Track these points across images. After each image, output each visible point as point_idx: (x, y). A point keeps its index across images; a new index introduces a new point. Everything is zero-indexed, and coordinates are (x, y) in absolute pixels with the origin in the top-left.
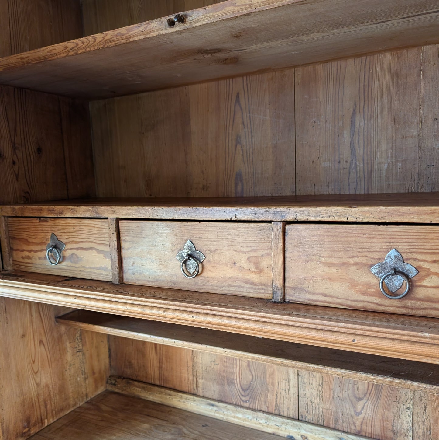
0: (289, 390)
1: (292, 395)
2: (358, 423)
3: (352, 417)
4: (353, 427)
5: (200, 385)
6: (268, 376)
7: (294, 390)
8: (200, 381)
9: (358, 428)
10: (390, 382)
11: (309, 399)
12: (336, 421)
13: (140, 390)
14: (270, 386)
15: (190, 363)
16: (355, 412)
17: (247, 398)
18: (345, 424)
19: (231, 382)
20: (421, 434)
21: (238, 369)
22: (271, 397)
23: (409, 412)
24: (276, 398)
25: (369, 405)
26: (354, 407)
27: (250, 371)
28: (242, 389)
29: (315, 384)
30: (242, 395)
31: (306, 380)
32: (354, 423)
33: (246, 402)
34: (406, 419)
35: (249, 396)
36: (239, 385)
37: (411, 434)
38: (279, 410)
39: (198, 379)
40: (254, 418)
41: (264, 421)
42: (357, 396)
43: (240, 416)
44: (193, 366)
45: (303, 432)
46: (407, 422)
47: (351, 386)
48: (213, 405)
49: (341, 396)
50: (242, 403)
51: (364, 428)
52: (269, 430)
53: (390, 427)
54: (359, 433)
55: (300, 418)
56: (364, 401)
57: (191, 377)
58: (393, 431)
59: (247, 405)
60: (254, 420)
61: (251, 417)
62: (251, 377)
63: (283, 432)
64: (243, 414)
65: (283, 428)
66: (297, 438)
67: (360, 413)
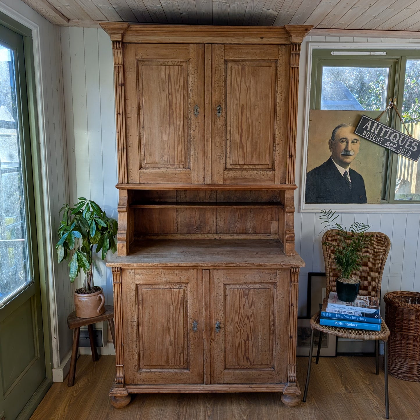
1: (214, 226)
2: (236, 230)
3: (234, 228)
4: (234, 232)
5: (179, 230)
6: (206, 220)
8: (179, 228)
9: (236, 232)
11: (220, 226)
12: (229, 230)
13: (152, 236)
14: (207, 224)
15: (175, 222)
16: (235, 226)
17: (199, 230)
18: (232, 232)
19: (192, 226)
20: (253, 229)
21: (195, 220)
22: (207, 228)
23: (250, 223)
24: (209, 228)
25: (239, 224)
27: (200, 220)
28: (197, 227)
29: (222, 220)
30: (196, 230)
31: (219, 220)
33: (198, 232)
34: (249, 225)
36: (195, 226)
37: (250, 230)
38: (210, 232)
41: (206, 236)
42: (235, 221)
43: (197, 236)
44: (176, 223)
45: (219, 236)
47: (233, 218)
48: (186, 235)
49: (230, 222)
50: (196, 232)
51: (237, 231)
52: (208, 239)
53: (245, 229)
54: (236, 233)
55: (217, 233)
56: (237, 222)
57: (175, 227)
58: (246, 230)
59: (198, 233)
60: (202, 236)
61: (201, 236)
62: (200, 222)
63: (213, 238)
64: (198, 235)
65: (213, 237)
66: (218, 238)
67: (236, 226)
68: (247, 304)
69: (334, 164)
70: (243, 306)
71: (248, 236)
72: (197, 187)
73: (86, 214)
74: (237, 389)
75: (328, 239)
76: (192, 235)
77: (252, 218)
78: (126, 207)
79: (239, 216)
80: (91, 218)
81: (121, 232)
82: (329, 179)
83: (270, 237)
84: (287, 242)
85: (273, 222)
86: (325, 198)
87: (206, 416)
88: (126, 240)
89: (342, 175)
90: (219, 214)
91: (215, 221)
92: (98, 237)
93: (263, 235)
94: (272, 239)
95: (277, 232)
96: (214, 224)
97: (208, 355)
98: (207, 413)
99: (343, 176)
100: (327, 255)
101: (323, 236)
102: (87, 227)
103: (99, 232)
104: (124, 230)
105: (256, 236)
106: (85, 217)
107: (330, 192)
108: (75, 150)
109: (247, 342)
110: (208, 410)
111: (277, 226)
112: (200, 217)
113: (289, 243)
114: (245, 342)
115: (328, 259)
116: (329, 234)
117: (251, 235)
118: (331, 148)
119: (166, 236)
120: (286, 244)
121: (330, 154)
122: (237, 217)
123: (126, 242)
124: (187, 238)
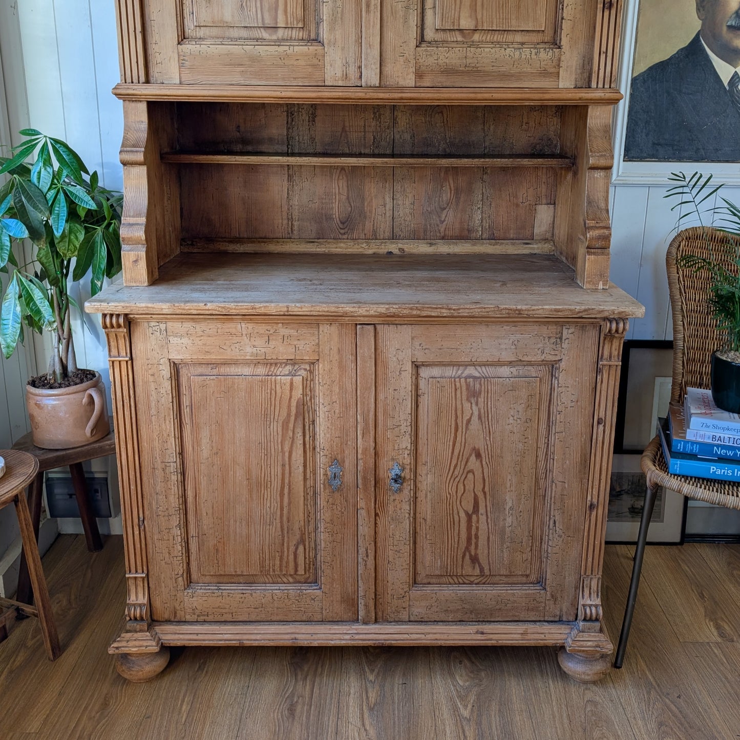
0: (385, 214)
1: (388, 219)
2: (442, 230)
3: (438, 225)
4: (438, 234)
5: (296, 228)
6: (366, 204)
7: (389, 214)
8: (296, 223)
9: (443, 234)
10: (483, 162)
11: (403, 218)
12: (425, 231)
13: (227, 244)
14: (368, 214)
16: (440, 220)
17: (346, 230)
18: (432, 234)
19: (329, 218)
20: (487, 227)
21: (337, 203)
22: (369, 225)
23: (479, 212)
24: (373, 225)
25: (451, 213)
26: (439, 217)
27: (349, 203)
28: (341, 223)
29: (407, 203)
30: (341, 229)
31: (401, 203)
32: (439, 230)
33: (344, 234)
34: (477, 217)
35: (348, 227)
36: (338, 219)
37: (480, 229)
38: (375, 236)
39: (293, 222)
40: (355, 244)
41: (365, 244)
42: (442, 207)
43: (342, 245)
44: (288, 209)
45: (400, 246)
46: (478, 220)
47: (437, 199)
49: (429, 209)
50: (340, 236)
51: (447, 232)
52: (370, 252)
53: (466, 227)
54: (443, 238)
55: (394, 237)
56: (447, 210)
57: (285, 222)
58: (469, 231)
59: (345, 236)
60: (356, 246)
61: (352, 244)
62: (350, 209)
63: (383, 250)
64: (345, 243)
65: (383, 247)
66: (396, 251)
67: (445, 220)
68: (477, 418)
69: (706, 53)
70: (465, 422)
71: (474, 245)
72: (340, 94)
73: (39, 173)
74: (445, 637)
75: (682, 251)
76: (329, 243)
77: (485, 197)
78: (143, 149)
79: (453, 192)
80: (54, 186)
81: (132, 220)
82: (690, 96)
83: (531, 248)
84: (588, 252)
85: (539, 208)
87: (364, 707)
88: (144, 242)
89: (726, 84)
90: (399, 187)
91: (389, 206)
92: (77, 238)
93: (513, 244)
94: (535, 254)
95: (549, 235)
96: (388, 215)
97: (369, 551)
98: (367, 698)
99: (727, 88)
100: (681, 292)
101: (671, 245)
102: (42, 208)
103: (81, 226)
104: (138, 215)
105: (496, 247)
106: (39, 182)
107: (690, 131)
108: (17, 10)
109: (474, 517)
110: (370, 690)
111: (550, 219)
112: (350, 195)
113: (594, 254)
114: (469, 517)
115: (682, 303)
116: (687, 239)
117: (483, 244)
118: (701, 9)
119: (262, 244)
120: (587, 257)
121: (697, 25)
122: (446, 195)
123: (145, 249)
124: (318, 250)
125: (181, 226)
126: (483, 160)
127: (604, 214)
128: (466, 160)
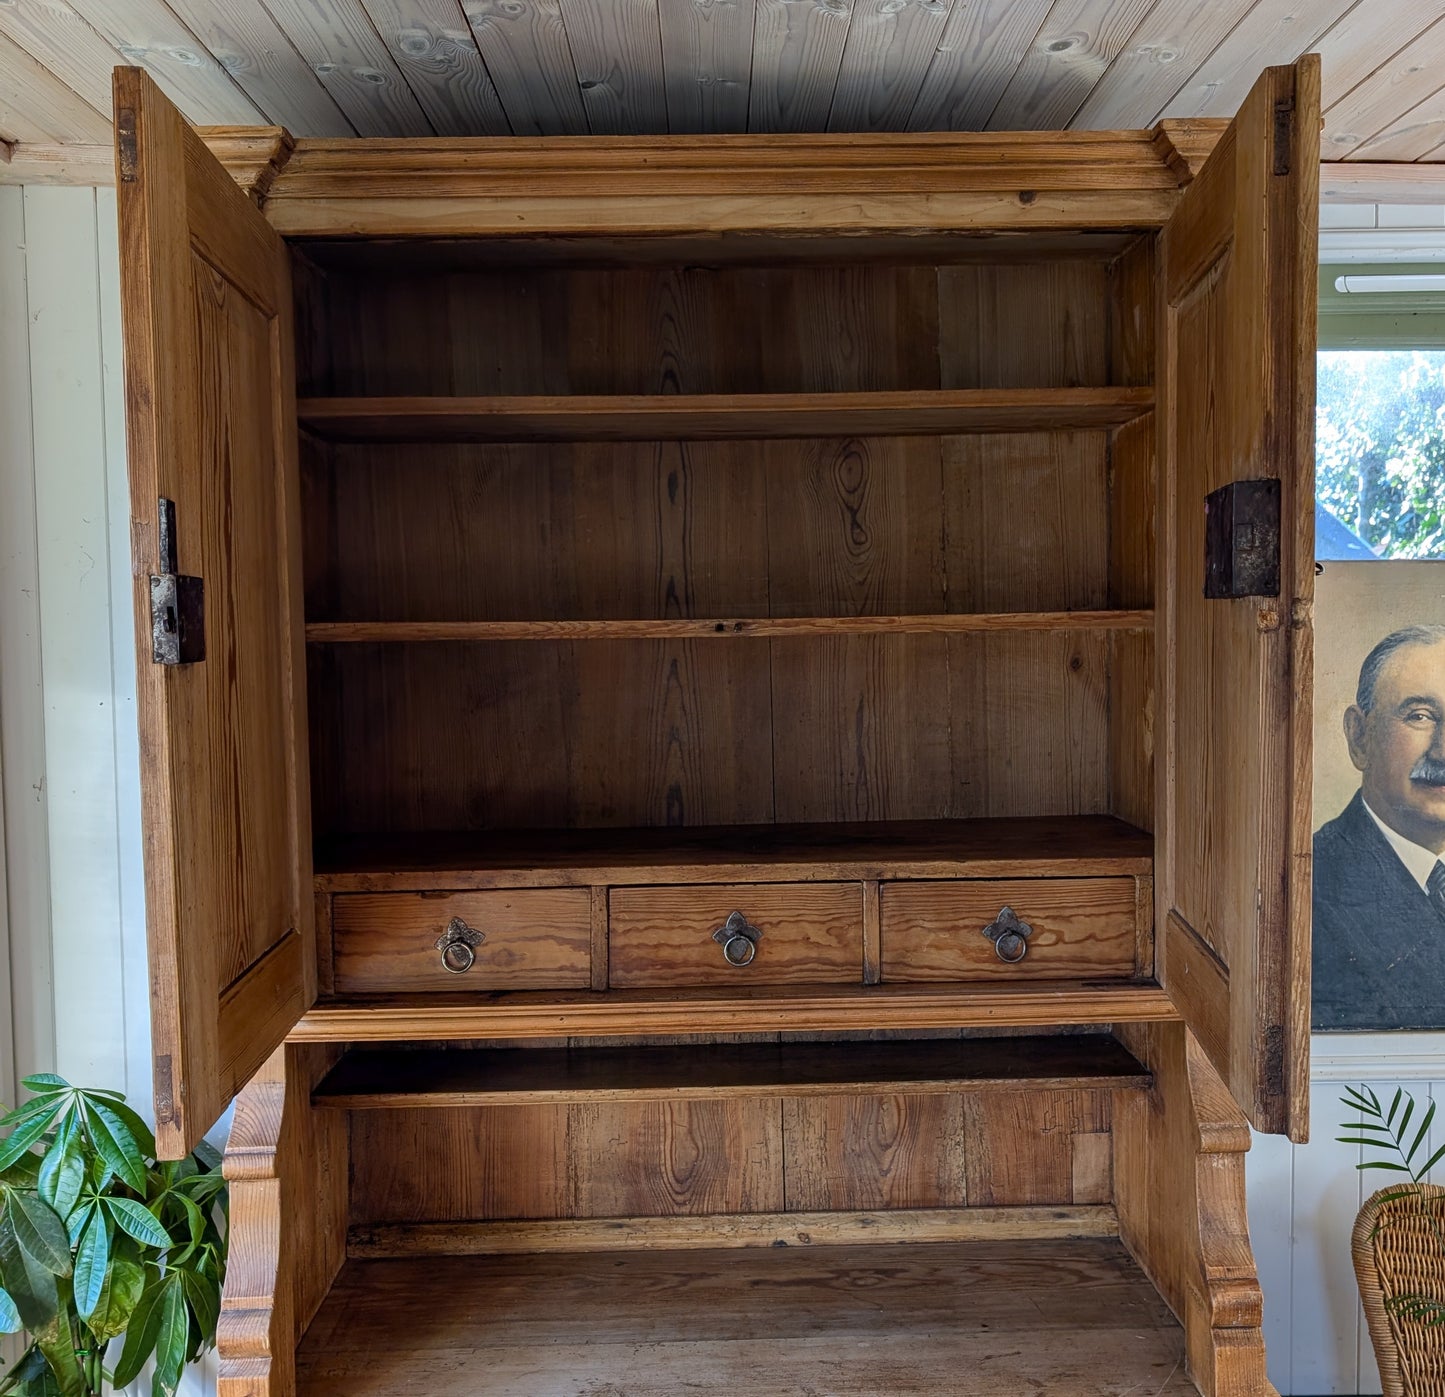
0: (767, 1160)
1: (773, 1169)
2: (886, 1189)
3: (876, 1180)
4: (878, 1198)
5: (584, 1195)
6: (728, 1142)
7: (775, 1159)
8: (584, 1186)
9: (886, 1198)
11: (804, 1168)
12: (851, 1192)
13: (442, 1237)
14: (733, 1161)
15: (562, 1154)
16: (881, 1170)
17: (688, 1195)
18: (864, 1197)
19: (653, 1172)
20: (977, 1180)
21: (668, 1142)
22: (733, 1183)
23: (959, 1150)
24: (744, 1183)
25: (902, 1153)
26: (879, 1163)
27: (693, 1139)
28: (677, 1181)
29: (812, 1137)
30: (677, 1193)
31: (798, 1136)
32: (880, 1191)
33: (684, 1203)
34: (956, 1161)
35: (692, 1190)
36: (670, 1174)
37: (964, 1184)
38: (749, 1203)
39: (579, 1184)
40: (707, 1227)
41: (727, 1228)
42: (883, 1142)
43: (680, 1230)
44: (569, 1157)
45: (801, 1228)
46: (958, 1167)
47: (872, 1128)
48: (620, 1226)
49: (857, 1148)
50: (676, 1209)
51: (895, 1193)
52: (739, 1242)
53: (934, 1181)
54: (887, 1207)
55: (785, 1209)
56: (894, 1148)
57: (562, 1184)
58: (939, 1187)
59: (685, 1209)
60: (710, 1232)
61: (700, 1227)
62: (694, 1153)
63: (766, 1238)
64: (686, 1224)
65: (765, 1232)
66: (792, 1240)
67: (889, 1170)
69: (1376, 825)
71: (953, 1221)
73: (57, 1175)
75: (1385, 1237)
76: (653, 1226)
77: (969, 1122)
78: (274, 1148)
79: (903, 1113)
80: (85, 1199)
81: (243, 1303)
82: (1356, 908)
83: (1071, 1226)
84: (1217, 1336)
85: (1080, 1139)
86: (1338, 1006)
88: (269, 1353)
89: (1422, 884)
90: (795, 1107)
91: (775, 1143)
92: (127, 1291)
93: (1033, 1217)
94: (1079, 1238)
95: (1103, 1194)
96: (772, 1161)
99: (1427, 892)
101: (1358, 1224)
102: (56, 1255)
103: (138, 1263)
104: (257, 1290)
105: (997, 1224)
106: (54, 1196)
107: (1363, 974)
108: (45, 791)
111: (1104, 1161)
112: (695, 1126)
113: (1230, 1340)
116: (1390, 1210)
117: (971, 1219)
118: (1359, 751)
119: (516, 1235)
120: (1217, 1349)
121: (1354, 779)
122: (891, 1120)
123: (267, 1369)
124: (630, 1242)
125: (350, 1201)
126: (967, 1083)
127: (1241, 1249)
128: (933, 1084)
